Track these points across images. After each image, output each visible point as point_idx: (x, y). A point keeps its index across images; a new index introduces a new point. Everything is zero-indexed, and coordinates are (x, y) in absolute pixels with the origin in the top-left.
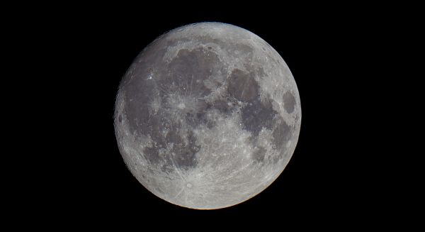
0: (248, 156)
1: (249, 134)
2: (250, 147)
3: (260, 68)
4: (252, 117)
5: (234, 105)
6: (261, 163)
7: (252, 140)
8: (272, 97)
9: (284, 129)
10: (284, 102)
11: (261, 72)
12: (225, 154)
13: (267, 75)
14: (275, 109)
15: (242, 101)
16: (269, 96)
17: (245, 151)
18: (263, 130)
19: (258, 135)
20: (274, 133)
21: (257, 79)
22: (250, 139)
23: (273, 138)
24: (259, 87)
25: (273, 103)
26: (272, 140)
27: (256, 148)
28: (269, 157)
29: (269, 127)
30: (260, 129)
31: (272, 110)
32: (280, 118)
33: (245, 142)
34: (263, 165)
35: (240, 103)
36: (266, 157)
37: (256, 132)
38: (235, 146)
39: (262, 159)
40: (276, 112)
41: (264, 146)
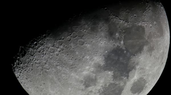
0: (85, 73)
1: (102, 63)
2: (92, 69)
3: (153, 47)
4: (116, 58)
5: (118, 38)
6: (83, 87)
7: (100, 69)
8: (138, 67)
9: (117, 92)
10: (138, 81)
11: (151, 49)
12: (77, 53)
13: (151, 55)
14: (130, 74)
15: (124, 44)
16: (137, 64)
17: (87, 67)
18: (110, 73)
19: (105, 70)
20: (111, 84)
21: (145, 48)
22: (99, 66)
23: (108, 84)
24: (141, 53)
25: (133, 70)
26: (106, 85)
27: (94, 75)
28: (91, 92)
29: (115, 77)
30: (110, 70)
31: (128, 72)
32: (125, 83)
33: (95, 64)
34: (82, 90)
35: (122, 42)
36: (90, 89)
37: (106, 68)
38: (88, 57)
39: (87, 86)
40: (128, 77)
41: (99, 81)
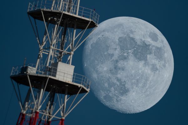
0: (149, 72)
1: (143, 62)
2: (147, 68)
3: (130, 30)
4: (139, 53)
5: (127, 54)
6: (158, 71)
7: (146, 64)
8: (143, 39)
9: (159, 50)
10: (151, 38)
11: (132, 32)
12: (138, 78)
13: (135, 32)
15: (130, 50)
16: (141, 40)
17: (146, 71)
19: (147, 60)
20: (155, 55)
21: (131, 36)
22: (145, 64)
24: (134, 39)
25: (145, 42)
26: (155, 58)
27: (150, 66)
28: (160, 66)
29: (150, 53)
30: (147, 57)
31: (147, 45)
32: (153, 46)
33: (144, 66)
34: (159, 72)
35: (130, 51)
36: (158, 67)
37: (145, 59)
38: (140, 71)
39: (157, 69)
40: (149, 45)
41: (153, 63)
